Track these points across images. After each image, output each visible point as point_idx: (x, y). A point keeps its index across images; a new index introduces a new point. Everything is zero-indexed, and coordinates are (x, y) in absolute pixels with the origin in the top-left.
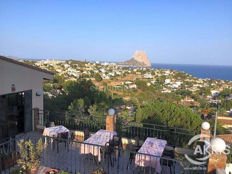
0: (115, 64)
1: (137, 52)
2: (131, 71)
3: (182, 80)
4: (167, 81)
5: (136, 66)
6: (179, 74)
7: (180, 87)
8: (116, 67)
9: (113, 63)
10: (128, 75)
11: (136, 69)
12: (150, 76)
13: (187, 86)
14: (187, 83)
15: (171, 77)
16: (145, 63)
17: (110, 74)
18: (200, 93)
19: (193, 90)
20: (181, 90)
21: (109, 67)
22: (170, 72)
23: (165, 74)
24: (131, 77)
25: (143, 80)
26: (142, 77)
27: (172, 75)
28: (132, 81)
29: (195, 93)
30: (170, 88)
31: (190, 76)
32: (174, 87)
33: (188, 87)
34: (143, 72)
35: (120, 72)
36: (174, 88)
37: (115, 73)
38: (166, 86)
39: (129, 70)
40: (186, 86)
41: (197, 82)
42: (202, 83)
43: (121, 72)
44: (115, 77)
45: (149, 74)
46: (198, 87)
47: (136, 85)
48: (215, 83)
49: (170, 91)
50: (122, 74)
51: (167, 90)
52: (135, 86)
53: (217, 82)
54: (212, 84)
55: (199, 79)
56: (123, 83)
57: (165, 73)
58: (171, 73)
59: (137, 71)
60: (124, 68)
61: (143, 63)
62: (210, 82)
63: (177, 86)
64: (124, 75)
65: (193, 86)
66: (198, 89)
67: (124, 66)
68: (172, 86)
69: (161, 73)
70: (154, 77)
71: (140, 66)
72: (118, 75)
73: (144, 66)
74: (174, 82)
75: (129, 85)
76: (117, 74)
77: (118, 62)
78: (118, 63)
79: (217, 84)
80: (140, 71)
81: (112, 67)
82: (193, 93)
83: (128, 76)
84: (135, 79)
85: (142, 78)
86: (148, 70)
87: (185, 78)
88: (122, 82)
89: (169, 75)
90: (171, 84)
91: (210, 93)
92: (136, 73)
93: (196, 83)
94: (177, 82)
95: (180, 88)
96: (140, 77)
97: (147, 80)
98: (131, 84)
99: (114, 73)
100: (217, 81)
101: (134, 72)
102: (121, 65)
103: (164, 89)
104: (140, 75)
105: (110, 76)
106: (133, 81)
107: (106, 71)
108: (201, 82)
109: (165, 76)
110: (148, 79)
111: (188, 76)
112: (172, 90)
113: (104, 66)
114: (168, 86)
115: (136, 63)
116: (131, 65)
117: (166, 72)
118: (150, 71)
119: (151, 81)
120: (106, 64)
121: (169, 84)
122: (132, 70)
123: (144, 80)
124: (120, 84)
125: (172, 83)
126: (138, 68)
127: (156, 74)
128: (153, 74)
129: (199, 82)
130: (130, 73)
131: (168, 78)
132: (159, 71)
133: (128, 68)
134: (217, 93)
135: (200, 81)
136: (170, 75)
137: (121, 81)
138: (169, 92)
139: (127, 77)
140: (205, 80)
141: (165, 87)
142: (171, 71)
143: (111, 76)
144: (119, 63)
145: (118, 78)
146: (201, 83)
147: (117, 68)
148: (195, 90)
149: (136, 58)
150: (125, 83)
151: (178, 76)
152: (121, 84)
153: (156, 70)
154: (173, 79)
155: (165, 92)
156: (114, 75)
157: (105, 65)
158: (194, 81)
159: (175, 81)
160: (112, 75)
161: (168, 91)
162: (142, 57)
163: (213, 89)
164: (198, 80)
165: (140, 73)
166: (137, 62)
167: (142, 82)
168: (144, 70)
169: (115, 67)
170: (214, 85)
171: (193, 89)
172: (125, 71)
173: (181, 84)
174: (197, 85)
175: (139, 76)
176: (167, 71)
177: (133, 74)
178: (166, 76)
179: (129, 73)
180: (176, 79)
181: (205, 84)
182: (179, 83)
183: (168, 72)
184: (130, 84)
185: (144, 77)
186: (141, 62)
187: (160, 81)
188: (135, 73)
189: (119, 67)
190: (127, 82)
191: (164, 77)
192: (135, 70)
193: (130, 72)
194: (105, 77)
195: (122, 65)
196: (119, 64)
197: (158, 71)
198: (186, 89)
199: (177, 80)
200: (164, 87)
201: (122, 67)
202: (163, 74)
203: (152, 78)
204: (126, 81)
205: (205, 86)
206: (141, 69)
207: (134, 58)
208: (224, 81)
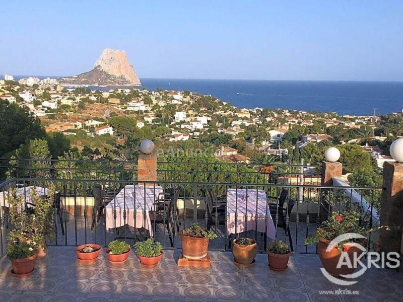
0: (54, 82)
1: (106, 53)
2: (95, 96)
3: (210, 113)
4: (180, 116)
5: (105, 86)
6: (202, 99)
7: (207, 127)
8: (59, 89)
9: (48, 79)
10: (91, 106)
11: (108, 92)
12: (141, 106)
13: (221, 124)
14: (220, 119)
15: (185, 107)
16: (128, 78)
17: (46, 104)
18: (247, 137)
19: (232, 133)
20: (208, 134)
21: (40, 87)
22: (184, 97)
23: (174, 102)
24: (97, 110)
25: (127, 115)
26: (124, 110)
27: (189, 103)
28: (102, 120)
29: (237, 139)
30: (185, 132)
31: (225, 103)
32: (194, 127)
33: (221, 128)
34: (125, 99)
35: (69, 99)
36: (194, 131)
37: (59, 102)
38: (177, 126)
39: (91, 96)
40: (217, 124)
41: (240, 115)
42: (249, 117)
43: (74, 99)
44: (58, 110)
45: (139, 102)
46: (242, 126)
47: (111, 128)
48: (273, 116)
49: (186, 138)
50: (75, 105)
51: (180, 135)
52: (110, 130)
53: (276, 115)
54: (268, 119)
55: (243, 110)
56: (80, 124)
57: (174, 99)
58: (185, 99)
59: (111, 96)
60: (78, 91)
61: (122, 77)
62: (264, 115)
63: (200, 127)
64: (81, 106)
65: (232, 125)
66: (243, 131)
67: (76, 86)
68: (190, 128)
69: (165, 98)
70: (149, 109)
71: (117, 85)
72: (66, 107)
73: (125, 85)
74: (193, 118)
75: (96, 128)
76: (63, 105)
77: (61, 76)
78: (61, 78)
79: (277, 118)
80: (118, 96)
81: (49, 89)
82: (234, 139)
83: (91, 109)
84: (107, 114)
85: (125, 112)
86: (135, 95)
87: (215, 108)
88: (77, 123)
89: (181, 103)
90: (189, 122)
91: (267, 136)
92: (110, 100)
93: (236, 118)
94: (199, 118)
95: (207, 129)
96: (120, 109)
97: (135, 116)
98: (100, 127)
99: (56, 103)
100: (276, 113)
101: (103, 98)
102: (70, 82)
103: (174, 133)
104: (118, 104)
105: (46, 109)
106: (104, 118)
107: (34, 97)
108: (247, 116)
109: (174, 106)
110: (137, 112)
111: (221, 103)
112: (191, 134)
113: (26, 85)
114: (183, 126)
115: (106, 79)
116: (94, 83)
117: (175, 96)
118: (139, 96)
119: (145, 118)
120: (31, 82)
121: (183, 122)
122: (98, 93)
123: (129, 116)
124: (73, 128)
125: (188, 119)
126: (112, 91)
127: (155, 102)
128: (147, 101)
129: (243, 116)
130: (94, 101)
131: (180, 110)
132: (161, 94)
133: (88, 91)
134: (279, 136)
135: (245, 113)
136: (183, 102)
137: (75, 120)
138: (184, 140)
139: (88, 111)
140: (255, 111)
141: (176, 129)
142: (186, 94)
143: (49, 108)
144: (65, 79)
145: (67, 114)
146: (246, 118)
147: (62, 91)
148: (237, 133)
149: (104, 68)
150: (85, 124)
151: (200, 106)
152: (76, 126)
153: (153, 93)
154: (191, 112)
155: (176, 139)
156: (56, 107)
157: (29, 85)
158: (232, 114)
159: (196, 116)
160: (52, 108)
161: (182, 137)
162: (120, 65)
163: (270, 128)
164: (240, 111)
165: (118, 101)
166: (108, 76)
167: (125, 120)
168: (127, 94)
169: (55, 87)
170: (271, 121)
171: (233, 131)
172: (82, 97)
173: (208, 121)
174: (239, 122)
175: (116, 108)
176: (177, 94)
177: (103, 103)
178: (176, 104)
179: (91, 102)
180: (198, 110)
181: (254, 120)
182: (204, 120)
183: (178, 97)
184: (97, 125)
185: (128, 109)
186: (118, 75)
187: (165, 117)
188: (107, 101)
189: (65, 88)
190: (90, 121)
191: (172, 109)
192: (106, 95)
193: (93, 98)
194: (35, 112)
195: (73, 82)
196: (64, 82)
197: (158, 94)
198: (219, 131)
199: (199, 113)
200: (172, 129)
201: (73, 88)
202: (169, 102)
203: (146, 111)
204: (87, 120)
205: (254, 124)
206: (119, 91)
207: (99, 66)
208: (290, 112)
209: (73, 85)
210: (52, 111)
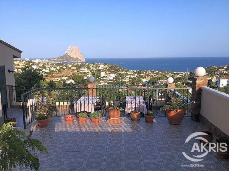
0: (47, 61)
1: (70, 48)
2: (65, 66)
3: (116, 72)
4: (103, 74)
5: (70, 62)
6: (112, 66)
7: (114, 79)
8: (49, 64)
9: (45, 59)
10: (64, 71)
11: (71, 64)
12: (85, 70)
13: (121, 77)
14: (120, 75)
15: (105, 70)
16: (79, 58)
17: (44, 70)
18: (132, 82)
19: (126, 81)
20: (115, 81)
21: (41, 63)
22: (104, 66)
23: (100, 68)
24: (66, 72)
25: (79, 74)
26: (78, 72)
27: (106, 68)
28: (69, 77)
30: (106, 81)
31: (122, 68)
32: (109, 79)
33: (121, 79)
34: (79, 67)
35: (54, 68)
36: (109, 81)
37: (50, 69)
38: (102, 79)
39: (63, 66)
40: (119, 77)
41: (129, 73)
42: (133, 74)
43: (56, 68)
44: (49, 73)
45: (85, 68)
46: (130, 78)
47: (73, 80)
48: (144, 73)
49: (106, 84)
50: (57, 70)
51: (103, 82)
52: (72, 81)
53: (145, 73)
54: (141, 75)
55: (130, 71)
56: (59, 79)
57: (100, 67)
58: (105, 67)
59: (73, 66)
60: (58, 65)
61: (77, 58)
62: (139, 73)
63: (112, 78)
64: (59, 71)
65: (126, 77)
66: (131, 80)
67: (57, 62)
68: (107, 79)
69: (96, 67)
70: (89, 71)
71: (75, 61)
72: (53, 71)
73: (78, 62)
74: (109, 75)
75: (66, 80)
77: (50, 58)
78: (50, 59)
79: (145, 74)
80: (76, 66)
81: (45, 64)
82: (127, 83)
83: (64, 72)
84: (71, 74)
85: (79, 73)
86: (83, 65)
87: (118, 70)
88: (58, 78)
89: (103, 68)
90: (107, 77)
91: (141, 81)
92: (72, 68)
93: (128, 75)
94: (111, 75)
95: (115, 80)
96: (76, 72)
97: (83, 74)
98: (68, 80)
99: (48, 70)
100: (145, 72)
101: (69, 67)
102: (54, 61)
103: (100, 82)
104: (76, 70)
105: (44, 73)
106: (70, 76)
107: (39, 68)
108: (132, 73)
109: (100, 70)
110: (84, 73)
111: (120, 68)
112: (108, 82)
113: (35, 63)
114: (104, 79)
116: (65, 61)
117: (101, 66)
118: (85, 66)
119: (87, 75)
120: (37, 61)
121: (104, 77)
122: (67, 65)
124: (56, 80)
125: (107, 76)
126: (73, 64)
127: (92, 68)
128: (88, 68)
129: (130, 73)
130: (65, 69)
131: (103, 72)
132: (94, 65)
133: (62, 64)
134: (146, 81)
135: (131, 72)
136: (104, 68)
137: (57, 77)
138: (105, 84)
139: (63, 73)
140: (135, 71)
141: (101, 80)
142: (105, 64)
143: (45, 72)
144: (52, 59)
145: (53, 74)
146: (132, 74)
147: (51, 65)
148: (128, 81)
149: (69, 54)
150: (61, 79)
152: (57, 80)
153: (91, 64)
154: (107, 72)
155: (101, 84)
156: (48, 72)
157: (36, 62)
158: (126, 73)
159: (110, 74)
161: (104, 83)
162: (76, 53)
163: (142, 78)
164: (129, 71)
165: (75, 68)
166: (71, 58)
167: (79, 77)
168: (79, 65)
169: (48, 63)
170: (143, 75)
171: (126, 80)
172: (60, 67)
173: (115, 76)
174: (129, 76)
175: (75, 71)
176: (101, 65)
177: (69, 69)
178: (101, 69)
179: (64, 69)
180: (111, 71)
181: (135, 75)
182: (113, 75)
184: (66, 79)
185: (80, 71)
186: (75, 57)
187: (96, 75)
189: (52, 63)
190: (63, 77)
191: (99, 71)
192: (70, 66)
193: (65, 67)
195: (56, 61)
196: (52, 61)
197: (93, 65)
198: (120, 80)
199: (111, 73)
200: (100, 80)
201: (56, 63)
202: (98, 68)
203: (88, 73)
204: (62, 77)
205: (135, 77)
206: (76, 64)
207: (67, 53)
208: (151, 71)
209: (55, 62)
210: (47, 73)
